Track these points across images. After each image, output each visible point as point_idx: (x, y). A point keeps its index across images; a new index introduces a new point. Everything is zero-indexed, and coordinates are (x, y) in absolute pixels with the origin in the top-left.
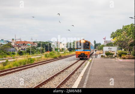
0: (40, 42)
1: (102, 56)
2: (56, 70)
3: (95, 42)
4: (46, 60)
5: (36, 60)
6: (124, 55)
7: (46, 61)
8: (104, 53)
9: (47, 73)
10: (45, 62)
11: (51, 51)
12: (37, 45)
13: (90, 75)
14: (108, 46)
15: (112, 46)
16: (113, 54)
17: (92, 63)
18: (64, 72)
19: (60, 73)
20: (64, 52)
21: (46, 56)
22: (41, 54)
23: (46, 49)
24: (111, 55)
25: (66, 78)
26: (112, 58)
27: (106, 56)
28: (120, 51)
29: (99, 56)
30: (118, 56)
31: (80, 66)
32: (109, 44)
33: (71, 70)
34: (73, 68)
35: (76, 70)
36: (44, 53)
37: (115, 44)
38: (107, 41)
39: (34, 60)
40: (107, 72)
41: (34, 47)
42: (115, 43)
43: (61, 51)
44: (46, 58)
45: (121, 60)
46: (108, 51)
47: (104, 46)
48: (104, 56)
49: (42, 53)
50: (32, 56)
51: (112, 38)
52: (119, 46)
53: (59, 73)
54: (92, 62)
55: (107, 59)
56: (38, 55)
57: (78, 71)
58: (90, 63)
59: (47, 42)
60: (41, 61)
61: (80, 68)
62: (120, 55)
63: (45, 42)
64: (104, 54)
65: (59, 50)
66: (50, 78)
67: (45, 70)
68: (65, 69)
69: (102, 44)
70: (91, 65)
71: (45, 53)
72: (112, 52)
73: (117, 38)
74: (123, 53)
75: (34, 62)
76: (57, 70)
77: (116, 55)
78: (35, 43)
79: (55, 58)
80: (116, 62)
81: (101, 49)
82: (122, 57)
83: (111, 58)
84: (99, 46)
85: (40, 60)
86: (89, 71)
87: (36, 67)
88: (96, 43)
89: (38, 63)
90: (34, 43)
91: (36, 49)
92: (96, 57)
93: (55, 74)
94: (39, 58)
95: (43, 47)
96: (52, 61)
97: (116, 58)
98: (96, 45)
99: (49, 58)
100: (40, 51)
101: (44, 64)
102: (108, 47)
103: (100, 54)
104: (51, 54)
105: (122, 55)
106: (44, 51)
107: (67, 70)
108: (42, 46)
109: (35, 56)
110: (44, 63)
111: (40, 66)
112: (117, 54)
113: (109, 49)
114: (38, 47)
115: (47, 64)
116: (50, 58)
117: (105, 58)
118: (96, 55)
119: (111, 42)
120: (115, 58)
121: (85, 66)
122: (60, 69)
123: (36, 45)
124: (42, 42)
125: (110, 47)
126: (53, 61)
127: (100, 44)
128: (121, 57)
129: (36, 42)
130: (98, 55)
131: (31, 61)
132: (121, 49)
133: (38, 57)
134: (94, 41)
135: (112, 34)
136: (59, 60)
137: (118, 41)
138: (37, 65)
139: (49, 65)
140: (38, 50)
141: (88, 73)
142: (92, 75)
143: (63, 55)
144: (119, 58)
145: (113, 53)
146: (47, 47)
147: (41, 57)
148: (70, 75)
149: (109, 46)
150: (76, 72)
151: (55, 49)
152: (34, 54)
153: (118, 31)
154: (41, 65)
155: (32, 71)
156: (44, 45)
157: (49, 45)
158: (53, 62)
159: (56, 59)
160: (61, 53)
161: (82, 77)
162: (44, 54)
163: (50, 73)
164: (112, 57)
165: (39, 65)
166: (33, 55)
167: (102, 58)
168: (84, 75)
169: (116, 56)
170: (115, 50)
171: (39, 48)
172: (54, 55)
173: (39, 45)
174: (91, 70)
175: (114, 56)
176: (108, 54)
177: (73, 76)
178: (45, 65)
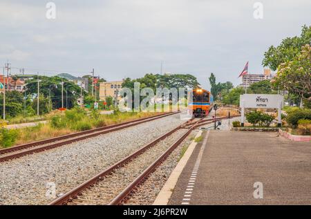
0: (36, 77)
1: (236, 125)
2: (88, 168)
3: (212, 78)
4: (56, 135)
5: (23, 136)
6: (308, 121)
7: (54, 140)
8: (243, 114)
9: (59, 178)
10: (53, 143)
11: (69, 109)
12: (24, 88)
13: (198, 186)
14: (255, 93)
15: (268, 92)
16: (270, 119)
17: (203, 147)
18: (115, 177)
19: (102, 180)
20: (112, 111)
21: (55, 123)
22: (38, 117)
23: (53, 101)
24: (263, 120)
25: (121, 193)
26: (267, 131)
27: (250, 124)
28: (294, 108)
29: (227, 126)
30: (286, 125)
31: (165, 157)
32: (259, 87)
33: (136, 167)
34: (144, 161)
35: (153, 170)
36: (48, 112)
37: (277, 86)
38: (251, 76)
39: (15, 136)
40: (253, 177)
41: (14, 92)
42: (277, 84)
43: (104, 108)
44: (56, 131)
45: (297, 138)
46: (255, 110)
47: (241, 91)
48: (243, 124)
49: (40, 113)
50: (8, 124)
51: (268, 68)
52: (291, 92)
53: (97, 180)
54: (204, 143)
55: (251, 133)
56: (27, 121)
57: (159, 171)
58: (199, 146)
59: (57, 79)
60: (38, 140)
61: (165, 164)
62: (294, 122)
63: (50, 79)
64: (242, 119)
65: (96, 105)
66: (68, 196)
67: (50, 169)
68: (116, 167)
69: (235, 87)
70: (201, 153)
71: (53, 113)
72: (268, 110)
73: (285, 66)
74: (301, 116)
75: (17, 141)
76: (92, 170)
77: (280, 121)
78: (19, 81)
79: (83, 129)
80: (281, 143)
81: (233, 100)
82: (300, 126)
83: (264, 131)
84: (225, 91)
85: (36, 136)
86: (194, 173)
87: (22, 159)
88: (217, 83)
89: (30, 145)
90: (15, 79)
91: (20, 101)
92: (215, 127)
93: (85, 182)
94: (33, 129)
95: (46, 95)
96: (74, 141)
97: (280, 130)
98: (217, 89)
99: (65, 131)
100: (35, 107)
101: (48, 148)
102: (257, 96)
103: (229, 117)
104: (71, 117)
105: (301, 121)
106: (50, 105)
107: (123, 170)
108: (41, 92)
109: (16, 123)
110: (47, 145)
111: (34, 155)
112: (283, 117)
113: (259, 103)
114: (27, 93)
115: (58, 149)
116: (69, 131)
117: (244, 130)
118: (217, 121)
119: (265, 78)
120: (277, 130)
121: (182, 155)
122: (100, 165)
123: (21, 87)
124: (40, 78)
125: (263, 96)
126: (78, 140)
127: (229, 85)
128: (296, 128)
129: (22, 78)
130: (223, 121)
131: (6, 138)
132: (297, 102)
133: (28, 125)
134: (210, 76)
135: (267, 55)
136: (98, 137)
137: (288, 76)
138: (25, 154)
139: (66, 153)
140: (28, 103)
141: (192, 180)
142: (205, 184)
143: (109, 122)
144: (290, 130)
145: (270, 114)
146: (57, 93)
147: (38, 128)
148: (133, 186)
149: (260, 93)
150: (152, 176)
151: (85, 102)
152: (14, 116)
153: (288, 44)
154: (37, 151)
155: (9, 171)
156: (48, 86)
157: (65, 87)
158: (78, 143)
159: (86, 132)
160: (103, 112)
161: (173, 191)
162: (48, 116)
163: (69, 179)
164: (268, 126)
165: (31, 152)
166: (12, 120)
167: (236, 130)
168: (178, 185)
169: (279, 125)
170: (278, 107)
171: (33, 98)
172: (80, 119)
173: (32, 88)
174: (200, 169)
175: (273, 124)
176: (255, 117)
177: (142, 187)
178: (51, 151)
